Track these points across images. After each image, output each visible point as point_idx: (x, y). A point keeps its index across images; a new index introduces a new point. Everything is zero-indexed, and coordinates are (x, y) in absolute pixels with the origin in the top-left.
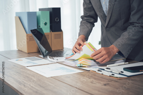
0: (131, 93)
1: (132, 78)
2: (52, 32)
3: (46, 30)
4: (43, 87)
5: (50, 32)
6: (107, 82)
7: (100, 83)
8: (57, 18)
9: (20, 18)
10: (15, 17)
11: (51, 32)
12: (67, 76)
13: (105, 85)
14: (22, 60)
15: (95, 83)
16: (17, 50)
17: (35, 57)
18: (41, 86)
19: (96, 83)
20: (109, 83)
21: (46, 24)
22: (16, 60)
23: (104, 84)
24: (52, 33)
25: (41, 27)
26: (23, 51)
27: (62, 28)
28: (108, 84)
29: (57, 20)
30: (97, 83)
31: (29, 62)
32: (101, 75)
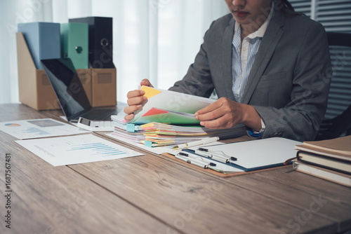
0: (253, 216)
1: (257, 174)
3: (80, 62)
4: (38, 192)
5: (89, 67)
6: (197, 182)
7: (181, 185)
8: (104, 39)
9: (25, 36)
10: (17, 34)
11: (91, 68)
12: (106, 166)
13: (192, 191)
14: (19, 125)
15: (168, 186)
16: (20, 103)
17: (51, 119)
18: (33, 189)
19: (170, 184)
20: (201, 185)
21: (79, 50)
22: (6, 125)
23: (189, 188)
24: (93, 69)
25: (69, 56)
26: (30, 105)
27: (115, 61)
28: (199, 188)
29: (104, 43)
30: (173, 186)
31: (32, 130)
32: (187, 165)
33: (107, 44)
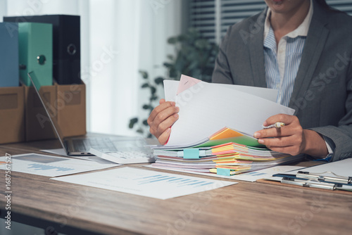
2: (59, 83)
5: (53, 84)
8: (71, 45)
11: (56, 84)
29: (72, 49)
33: (74, 52)
